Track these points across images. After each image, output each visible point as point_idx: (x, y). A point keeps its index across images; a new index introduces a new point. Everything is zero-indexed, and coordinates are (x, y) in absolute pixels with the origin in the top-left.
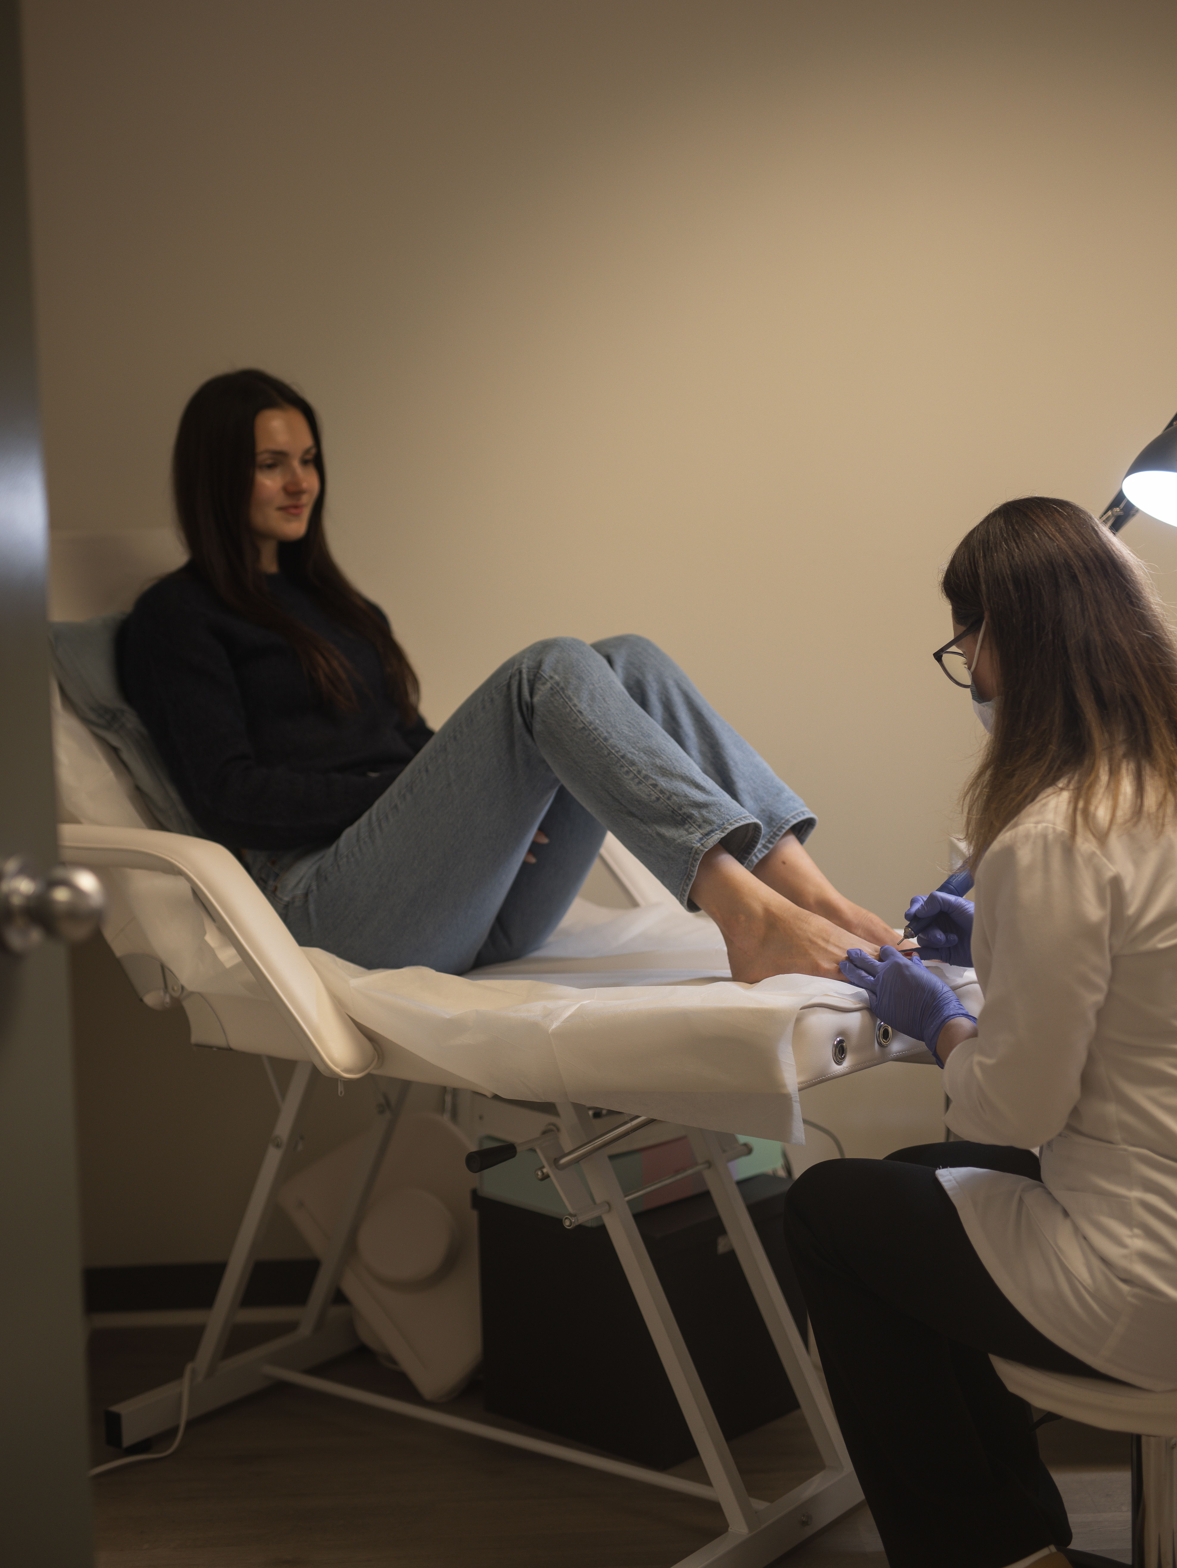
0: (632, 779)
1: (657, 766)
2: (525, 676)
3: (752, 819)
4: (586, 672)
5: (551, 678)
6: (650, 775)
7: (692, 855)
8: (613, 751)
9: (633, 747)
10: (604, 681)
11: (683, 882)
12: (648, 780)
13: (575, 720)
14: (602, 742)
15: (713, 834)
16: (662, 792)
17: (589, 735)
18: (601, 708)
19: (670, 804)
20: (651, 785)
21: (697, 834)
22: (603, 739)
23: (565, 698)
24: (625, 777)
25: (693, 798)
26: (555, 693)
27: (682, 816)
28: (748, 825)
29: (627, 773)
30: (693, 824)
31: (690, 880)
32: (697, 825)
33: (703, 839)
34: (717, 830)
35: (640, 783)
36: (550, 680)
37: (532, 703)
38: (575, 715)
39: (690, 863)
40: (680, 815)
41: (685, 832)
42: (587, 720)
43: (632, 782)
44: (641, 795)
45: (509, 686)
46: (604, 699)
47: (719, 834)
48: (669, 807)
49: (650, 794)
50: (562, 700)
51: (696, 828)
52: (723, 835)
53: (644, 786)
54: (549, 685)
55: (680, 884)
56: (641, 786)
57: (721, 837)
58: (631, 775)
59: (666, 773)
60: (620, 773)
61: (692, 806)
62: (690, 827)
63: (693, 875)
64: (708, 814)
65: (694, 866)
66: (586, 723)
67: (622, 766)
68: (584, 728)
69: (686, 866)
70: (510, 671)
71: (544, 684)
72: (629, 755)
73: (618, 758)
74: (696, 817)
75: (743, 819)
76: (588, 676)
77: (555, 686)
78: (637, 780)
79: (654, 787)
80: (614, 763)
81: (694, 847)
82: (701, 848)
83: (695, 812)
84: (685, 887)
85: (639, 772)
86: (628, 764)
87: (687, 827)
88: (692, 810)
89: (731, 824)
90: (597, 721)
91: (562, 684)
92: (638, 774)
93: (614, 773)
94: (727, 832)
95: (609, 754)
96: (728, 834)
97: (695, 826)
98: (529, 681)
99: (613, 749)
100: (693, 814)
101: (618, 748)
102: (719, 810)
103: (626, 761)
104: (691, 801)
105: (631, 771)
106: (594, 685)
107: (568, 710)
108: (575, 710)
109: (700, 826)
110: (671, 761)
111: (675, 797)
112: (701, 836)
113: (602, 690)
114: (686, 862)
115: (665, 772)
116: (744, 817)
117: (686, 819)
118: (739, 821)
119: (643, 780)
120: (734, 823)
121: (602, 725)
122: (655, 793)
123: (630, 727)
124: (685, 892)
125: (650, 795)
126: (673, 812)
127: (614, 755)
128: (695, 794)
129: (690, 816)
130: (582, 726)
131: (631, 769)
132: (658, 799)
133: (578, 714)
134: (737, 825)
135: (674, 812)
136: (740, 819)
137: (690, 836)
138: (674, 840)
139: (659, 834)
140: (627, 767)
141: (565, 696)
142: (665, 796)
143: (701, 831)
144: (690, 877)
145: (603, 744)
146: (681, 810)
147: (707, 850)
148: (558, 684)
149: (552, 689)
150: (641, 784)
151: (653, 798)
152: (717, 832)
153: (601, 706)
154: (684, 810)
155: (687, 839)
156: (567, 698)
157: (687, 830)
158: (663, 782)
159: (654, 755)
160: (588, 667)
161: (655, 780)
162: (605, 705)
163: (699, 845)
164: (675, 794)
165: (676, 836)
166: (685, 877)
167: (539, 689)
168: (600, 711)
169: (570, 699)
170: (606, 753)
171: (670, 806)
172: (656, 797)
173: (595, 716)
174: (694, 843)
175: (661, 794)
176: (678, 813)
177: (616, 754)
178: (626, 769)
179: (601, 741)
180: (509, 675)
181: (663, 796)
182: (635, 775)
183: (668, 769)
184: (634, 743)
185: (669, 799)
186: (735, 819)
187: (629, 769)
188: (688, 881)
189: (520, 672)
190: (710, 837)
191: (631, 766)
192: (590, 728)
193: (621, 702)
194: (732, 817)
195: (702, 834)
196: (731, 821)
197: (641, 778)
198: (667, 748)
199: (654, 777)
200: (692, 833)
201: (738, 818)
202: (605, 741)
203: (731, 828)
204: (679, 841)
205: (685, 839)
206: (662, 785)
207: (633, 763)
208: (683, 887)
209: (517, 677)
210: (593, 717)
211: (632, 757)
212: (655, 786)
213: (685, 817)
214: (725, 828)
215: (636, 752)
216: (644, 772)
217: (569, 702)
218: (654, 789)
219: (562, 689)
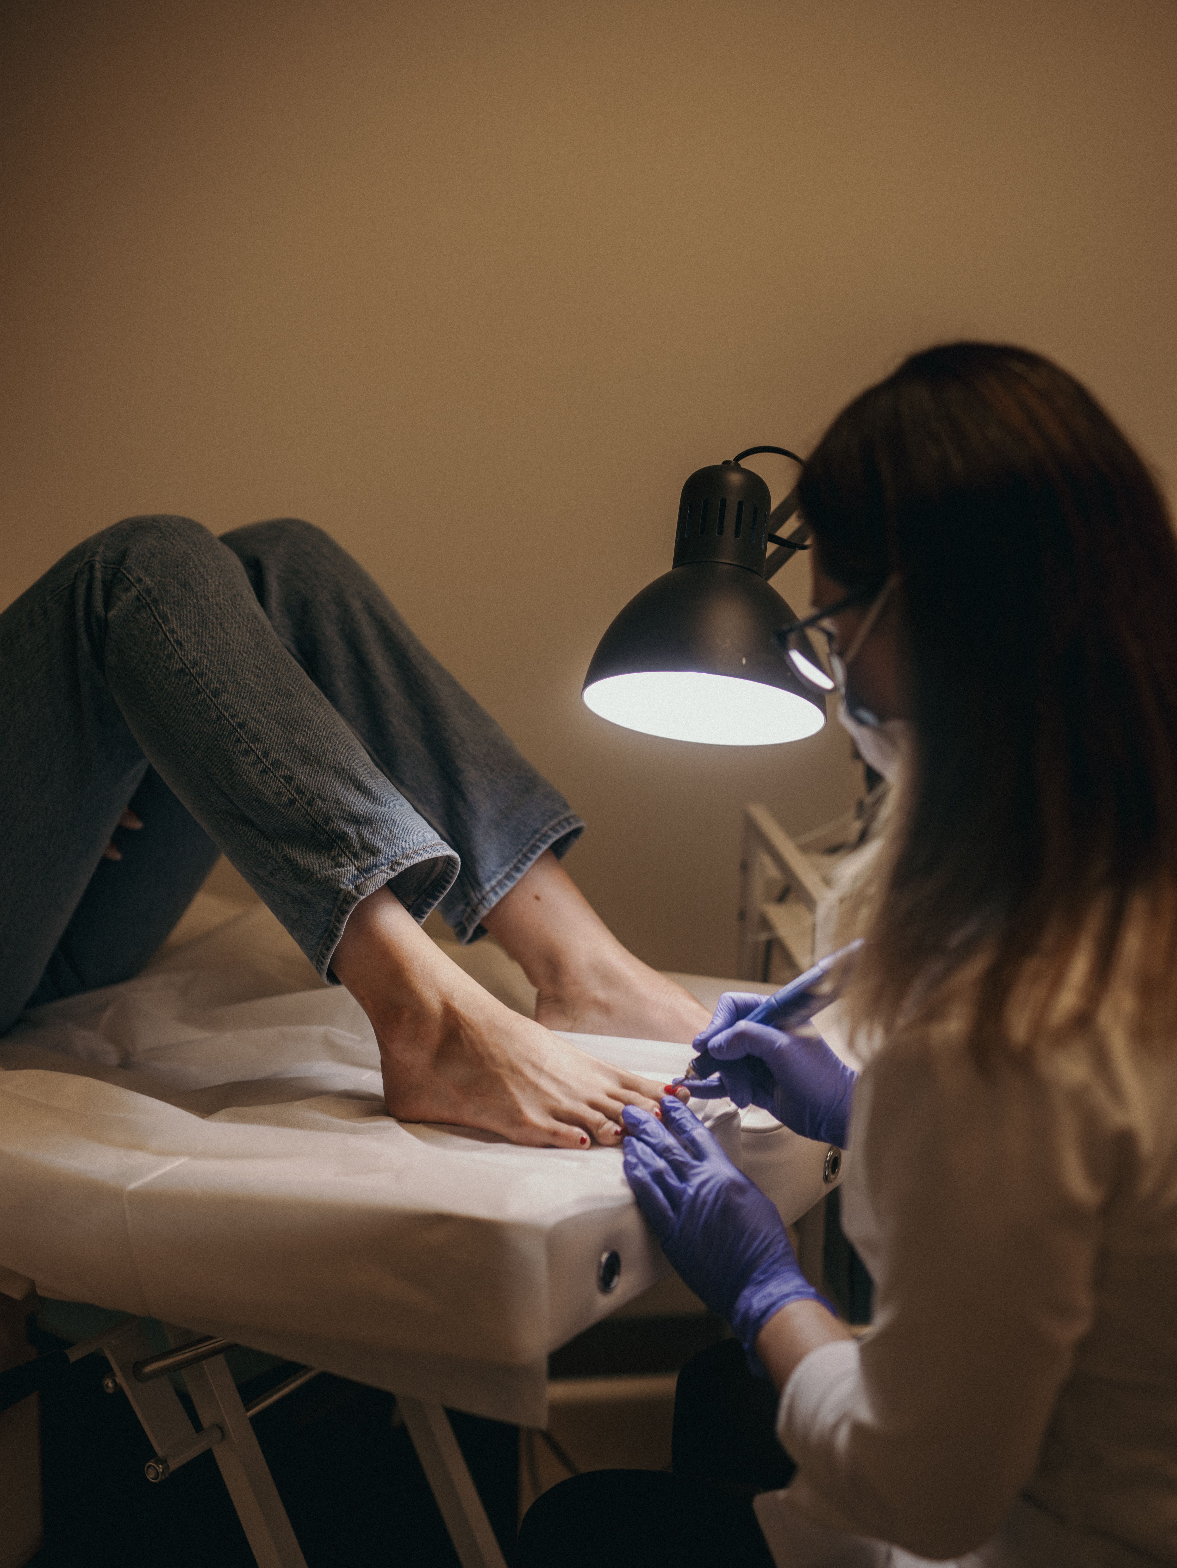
0: (254, 764)
1: (296, 746)
2: (98, 575)
3: (444, 849)
4: (197, 576)
5: (140, 580)
6: (283, 760)
7: (339, 903)
8: (227, 715)
9: (260, 711)
10: (224, 594)
11: (322, 942)
12: (278, 767)
13: (170, 657)
14: (209, 697)
15: (376, 871)
16: (299, 791)
17: (190, 682)
18: (214, 638)
19: (312, 814)
20: (283, 777)
21: (349, 868)
22: (211, 692)
23: (157, 617)
24: (242, 759)
25: (349, 806)
26: (143, 607)
27: (329, 835)
28: (435, 860)
29: (246, 753)
30: (346, 850)
31: (333, 941)
32: (350, 852)
33: (360, 878)
34: (383, 864)
35: (265, 771)
36: (137, 585)
37: (106, 619)
38: (171, 647)
39: (334, 915)
40: (326, 832)
41: (330, 861)
42: (190, 658)
43: (251, 770)
44: (265, 792)
45: (73, 589)
46: (221, 624)
47: (387, 873)
48: (308, 817)
49: (281, 793)
50: (152, 619)
51: (349, 858)
52: (393, 874)
53: (271, 778)
54: (134, 592)
55: (318, 944)
56: (266, 777)
57: (389, 878)
58: (252, 758)
59: (309, 758)
60: (234, 752)
61: (347, 820)
62: (340, 855)
63: (338, 934)
64: (371, 836)
65: (340, 922)
66: (187, 662)
67: (238, 741)
68: (182, 670)
69: (328, 918)
70: (77, 566)
71: (127, 589)
72: (251, 724)
73: (233, 726)
74: (352, 839)
75: (428, 849)
76: (200, 584)
77: (144, 595)
78: (260, 767)
79: (288, 782)
80: (225, 733)
81: (342, 889)
82: (354, 892)
83: (350, 830)
84: (325, 952)
85: (266, 754)
86: (248, 738)
87: (334, 853)
88: (347, 826)
89: (407, 857)
90: (206, 662)
91: (155, 593)
92: (264, 757)
93: (225, 751)
94: (400, 869)
95: (219, 718)
96: (401, 873)
97: (348, 853)
98: (104, 582)
99: (226, 711)
100: (347, 834)
101: (235, 710)
102: (391, 832)
103: (245, 733)
104: (344, 811)
105: (253, 750)
106: (207, 600)
107: (161, 637)
108: (171, 639)
109: (356, 856)
110: (319, 740)
111: (319, 802)
112: (356, 872)
113: (220, 608)
114: (328, 912)
115: (307, 757)
116: (430, 847)
117: (335, 841)
118: (421, 852)
119: (270, 767)
120: (412, 855)
121: (212, 668)
122: (288, 791)
123: (258, 676)
124: (324, 957)
125: (279, 794)
126: (313, 825)
127: (227, 720)
128: (353, 799)
129: (343, 837)
130: (179, 666)
131: (253, 748)
132: (292, 802)
133: (176, 646)
134: (418, 859)
135: (317, 826)
136: (424, 849)
137: (338, 870)
138: (312, 873)
139: (287, 860)
140: (247, 743)
141: (158, 613)
142: (304, 799)
143: (357, 864)
144: (332, 935)
145: (212, 701)
146: (327, 824)
147: (362, 898)
148: (149, 592)
149: (138, 599)
150: (267, 773)
151: (285, 799)
152: (383, 868)
153: (216, 636)
154: (334, 825)
155: (333, 875)
156: (161, 618)
157: (334, 859)
158: (303, 775)
159: (292, 727)
160: (201, 569)
161: (290, 769)
162: (223, 635)
163: (351, 887)
164: (319, 796)
165: (316, 867)
166: (326, 935)
167: (120, 599)
168: (211, 644)
169: (166, 619)
170: (214, 716)
171: (311, 817)
172: (289, 799)
173: (202, 652)
174: (344, 883)
175: (298, 794)
176: (324, 829)
177: (230, 720)
178: (244, 745)
179: (207, 695)
180: (75, 571)
181: (301, 798)
182: (258, 758)
183: (314, 753)
184: (263, 705)
185: (310, 804)
186: (415, 848)
187: (251, 747)
188: (328, 942)
189: (92, 568)
190: (370, 875)
191: (253, 743)
192: (193, 671)
193: (249, 632)
194: (411, 844)
195: (357, 869)
196: (408, 851)
197: (267, 764)
198: (315, 718)
199: (288, 764)
200: (341, 865)
201: (421, 846)
202: (215, 697)
203: (407, 864)
204: (319, 876)
205: (329, 873)
206: (300, 779)
207: (256, 739)
208: (321, 950)
209: (86, 576)
210: (200, 654)
211: (256, 728)
212: (289, 779)
213: (333, 836)
214: (396, 863)
215: (264, 720)
216: (273, 754)
217: (163, 625)
218: (287, 785)
219: (155, 601)
